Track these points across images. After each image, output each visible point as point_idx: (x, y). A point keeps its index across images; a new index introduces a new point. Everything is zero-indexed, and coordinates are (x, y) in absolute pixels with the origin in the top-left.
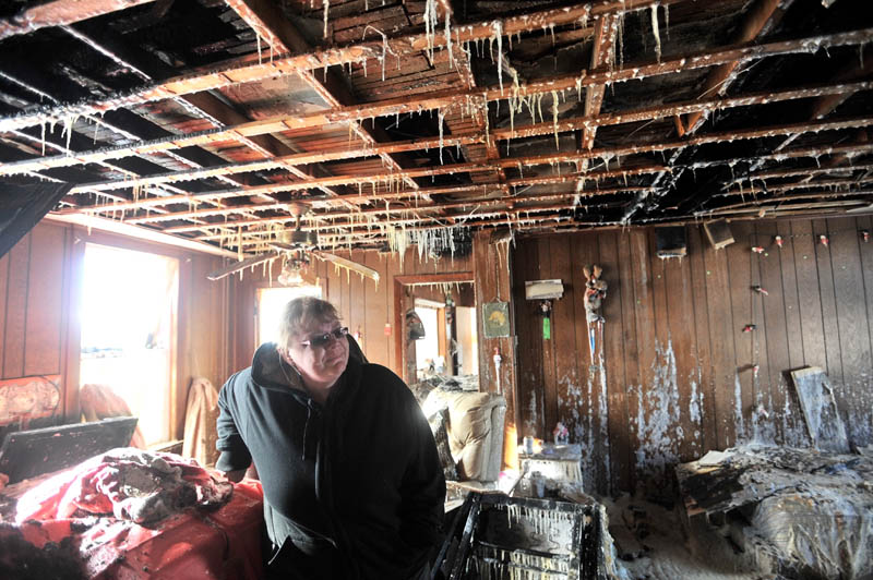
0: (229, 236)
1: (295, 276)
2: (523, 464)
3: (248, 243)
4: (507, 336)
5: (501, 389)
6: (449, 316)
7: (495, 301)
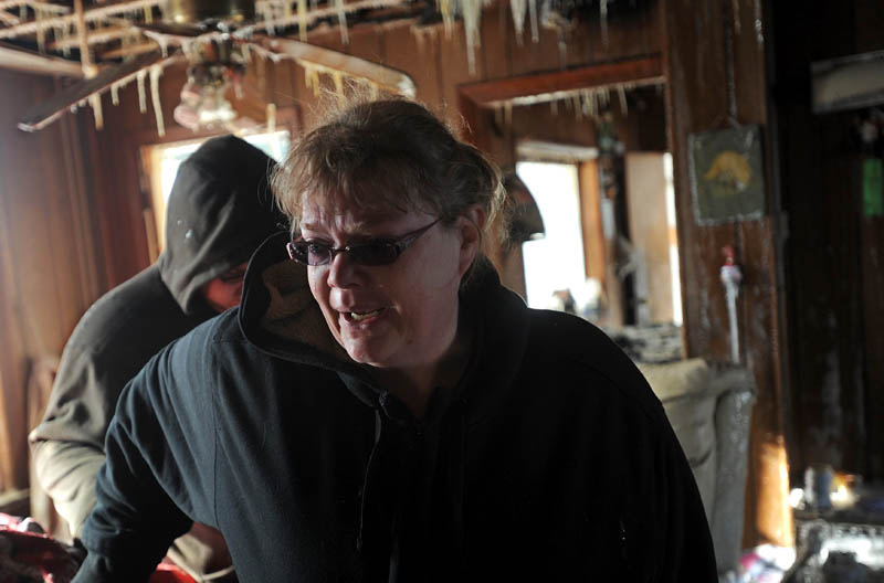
0: (56, 23)
1: (215, 107)
2: (804, 533)
3: (103, 37)
4: (758, 215)
5: (742, 351)
6: (608, 179)
7: (724, 125)
